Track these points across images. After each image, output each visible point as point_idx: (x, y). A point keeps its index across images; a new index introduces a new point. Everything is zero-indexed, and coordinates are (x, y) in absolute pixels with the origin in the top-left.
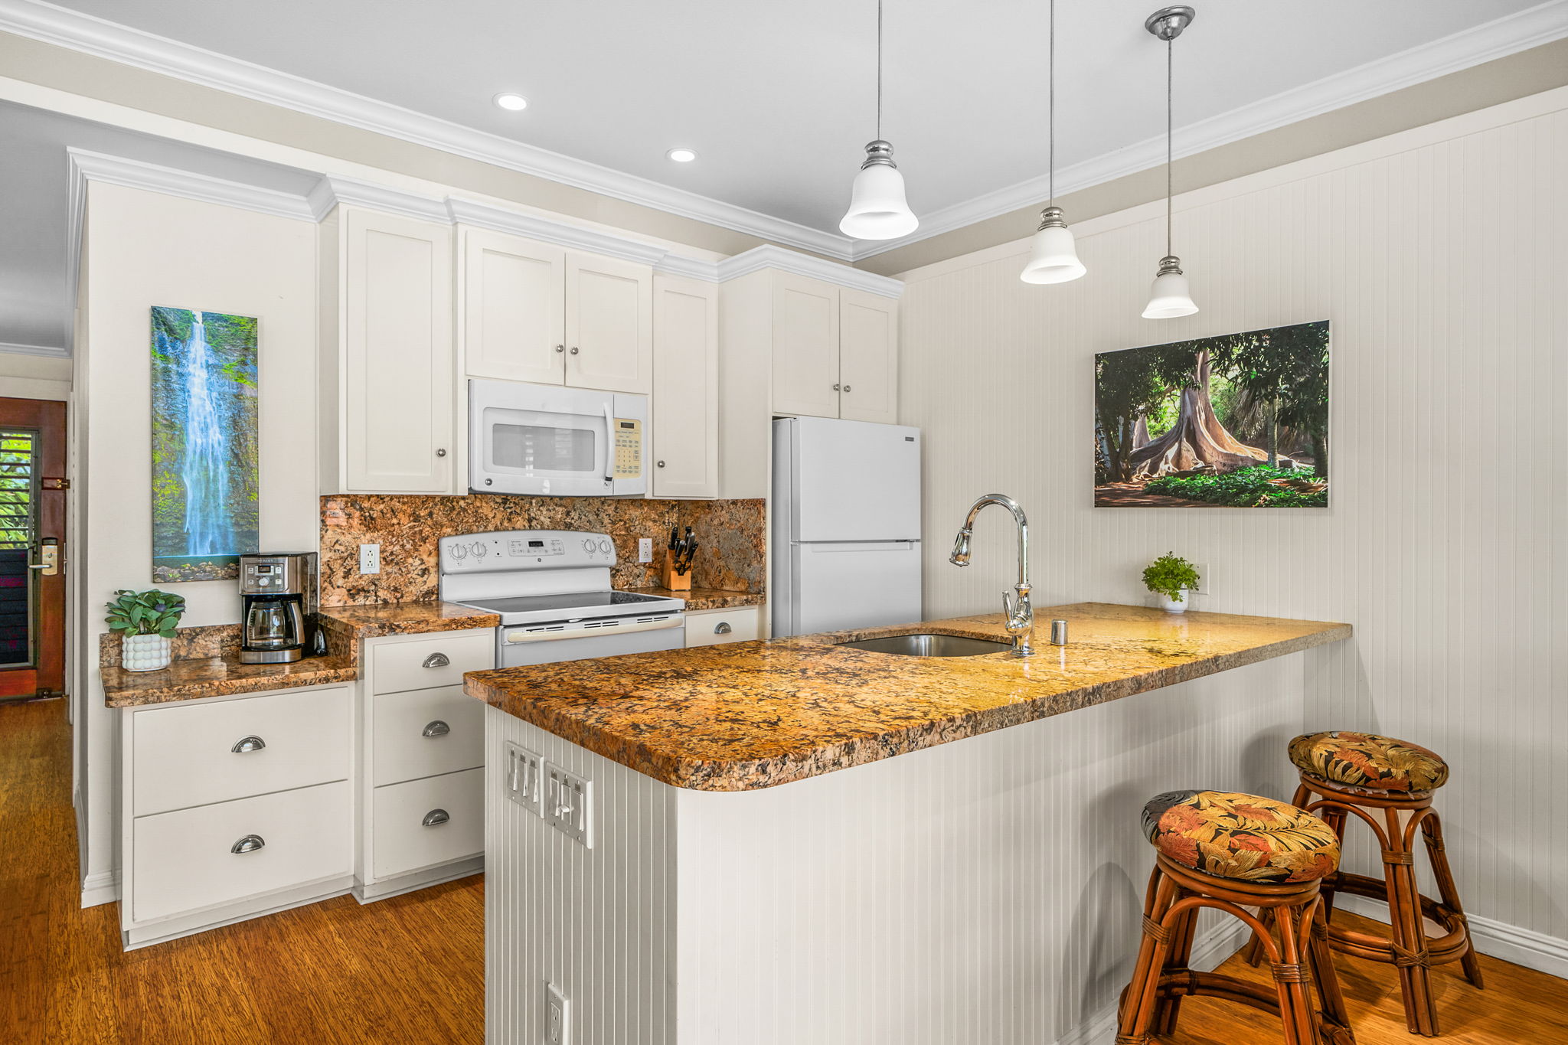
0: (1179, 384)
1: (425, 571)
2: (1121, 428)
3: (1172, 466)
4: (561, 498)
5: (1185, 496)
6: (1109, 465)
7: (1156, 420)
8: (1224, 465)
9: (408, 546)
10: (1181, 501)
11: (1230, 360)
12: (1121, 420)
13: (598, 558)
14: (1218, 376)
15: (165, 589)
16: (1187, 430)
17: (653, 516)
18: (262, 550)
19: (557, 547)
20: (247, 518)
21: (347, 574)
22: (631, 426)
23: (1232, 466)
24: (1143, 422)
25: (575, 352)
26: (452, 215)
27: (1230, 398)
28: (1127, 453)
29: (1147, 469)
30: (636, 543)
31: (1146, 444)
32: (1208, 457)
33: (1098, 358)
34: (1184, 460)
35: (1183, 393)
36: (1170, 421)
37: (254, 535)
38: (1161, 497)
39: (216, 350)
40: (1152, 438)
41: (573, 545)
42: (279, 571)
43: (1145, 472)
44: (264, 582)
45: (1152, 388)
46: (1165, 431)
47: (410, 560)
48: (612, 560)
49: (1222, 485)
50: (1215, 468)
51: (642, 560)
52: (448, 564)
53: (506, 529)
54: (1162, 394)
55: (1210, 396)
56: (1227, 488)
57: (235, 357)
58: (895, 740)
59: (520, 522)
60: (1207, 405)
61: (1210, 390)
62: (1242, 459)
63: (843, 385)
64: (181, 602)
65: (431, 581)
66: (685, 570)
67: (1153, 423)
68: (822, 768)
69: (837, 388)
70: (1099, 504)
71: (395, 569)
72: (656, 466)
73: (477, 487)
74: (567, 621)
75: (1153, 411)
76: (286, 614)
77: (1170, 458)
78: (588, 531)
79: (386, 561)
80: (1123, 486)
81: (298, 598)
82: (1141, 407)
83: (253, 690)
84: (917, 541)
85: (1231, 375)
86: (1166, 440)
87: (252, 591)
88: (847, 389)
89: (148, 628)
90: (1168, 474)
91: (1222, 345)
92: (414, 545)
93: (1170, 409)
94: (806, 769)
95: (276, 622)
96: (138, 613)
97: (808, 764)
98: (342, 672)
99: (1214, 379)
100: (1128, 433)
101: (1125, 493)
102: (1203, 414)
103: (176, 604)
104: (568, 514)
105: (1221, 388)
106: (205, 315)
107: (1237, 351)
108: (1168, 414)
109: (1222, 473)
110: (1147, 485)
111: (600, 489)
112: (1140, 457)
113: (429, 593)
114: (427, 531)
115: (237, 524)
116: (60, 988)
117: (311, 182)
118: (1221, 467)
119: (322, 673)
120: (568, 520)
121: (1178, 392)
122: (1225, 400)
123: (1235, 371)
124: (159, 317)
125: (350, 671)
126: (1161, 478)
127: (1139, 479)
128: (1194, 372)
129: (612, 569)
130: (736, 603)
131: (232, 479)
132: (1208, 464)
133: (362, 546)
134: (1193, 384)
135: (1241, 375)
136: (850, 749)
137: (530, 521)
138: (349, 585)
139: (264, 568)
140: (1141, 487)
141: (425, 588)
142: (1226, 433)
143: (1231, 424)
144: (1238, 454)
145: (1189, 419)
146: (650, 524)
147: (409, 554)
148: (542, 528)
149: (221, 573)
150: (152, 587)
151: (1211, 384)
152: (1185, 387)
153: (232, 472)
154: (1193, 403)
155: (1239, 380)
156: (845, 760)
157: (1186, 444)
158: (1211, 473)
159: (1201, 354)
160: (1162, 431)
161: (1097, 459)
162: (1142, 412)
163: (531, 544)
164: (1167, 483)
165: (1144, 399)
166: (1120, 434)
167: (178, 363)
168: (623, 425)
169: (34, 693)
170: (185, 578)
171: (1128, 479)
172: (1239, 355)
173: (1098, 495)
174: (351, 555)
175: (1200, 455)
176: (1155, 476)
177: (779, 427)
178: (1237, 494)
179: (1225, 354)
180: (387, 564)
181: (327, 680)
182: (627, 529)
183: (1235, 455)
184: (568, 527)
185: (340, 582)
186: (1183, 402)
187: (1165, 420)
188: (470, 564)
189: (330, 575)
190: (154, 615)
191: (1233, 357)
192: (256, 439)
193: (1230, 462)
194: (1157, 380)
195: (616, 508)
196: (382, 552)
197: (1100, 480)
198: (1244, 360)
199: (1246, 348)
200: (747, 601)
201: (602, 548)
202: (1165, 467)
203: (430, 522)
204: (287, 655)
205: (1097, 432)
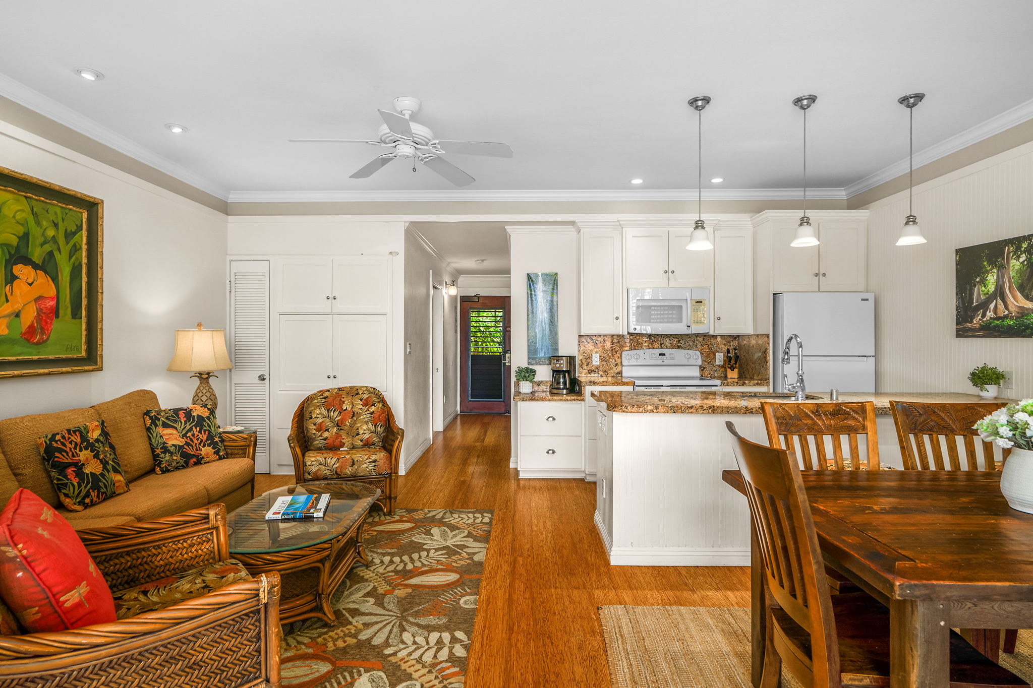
0: (996, 266)
1: (616, 365)
2: (968, 292)
3: (993, 314)
4: (676, 335)
5: (998, 331)
6: (962, 313)
7: (985, 287)
8: (1018, 313)
9: (610, 354)
10: (997, 334)
11: (1021, 251)
12: (968, 287)
13: (692, 362)
14: (1015, 261)
15: (531, 367)
16: (1000, 293)
17: (724, 342)
18: (560, 355)
19: (672, 356)
20: (555, 344)
21: (587, 365)
22: (701, 302)
23: (1022, 313)
24: (979, 288)
25: (673, 272)
26: (620, 224)
27: (1021, 274)
28: (971, 306)
29: (980, 315)
30: (715, 355)
31: (980, 301)
32: (1010, 308)
33: (957, 251)
34: (998, 310)
35: (998, 271)
36: (991, 288)
37: (557, 350)
38: (987, 332)
39: (545, 286)
40: (983, 297)
41: (680, 355)
42: (562, 362)
43: (979, 317)
44: (558, 365)
45: (983, 268)
46: (990, 293)
47: (611, 360)
48: (700, 362)
49: (1016, 324)
50: (1013, 314)
51: (718, 363)
52: (625, 362)
53: (650, 348)
54: (988, 272)
55: (1011, 272)
56: (1020, 327)
57: (551, 287)
58: (675, 408)
59: (656, 345)
60: (1009, 278)
61: (1011, 269)
62: (1027, 309)
63: (821, 272)
64: (535, 371)
65: (619, 369)
66: (734, 369)
67: (983, 288)
68: (646, 411)
69: (817, 275)
70: (958, 336)
71: (605, 363)
72: (716, 319)
73: (630, 332)
74: (662, 386)
75: (983, 282)
76: (564, 377)
77: (992, 309)
78: (689, 349)
79: (602, 360)
80: (969, 325)
81: (568, 372)
82: (978, 280)
83: (552, 401)
84: (873, 356)
85: (1021, 260)
86: (991, 298)
87: (555, 369)
88: (824, 275)
89: (525, 378)
90: (990, 318)
91: (1016, 242)
92: (612, 354)
93: (992, 279)
94: (641, 410)
95: (562, 380)
96: (523, 374)
97: (641, 409)
98: (579, 398)
99: (1013, 262)
100: (971, 294)
101: (970, 329)
102: (1008, 283)
103: (533, 372)
104: (679, 341)
105: (1017, 267)
106: (542, 274)
107: (1025, 245)
108: (991, 284)
109: (1017, 318)
110: (980, 324)
111: (685, 331)
112: (977, 308)
113: (618, 373)
114: (617, 348)
115: (552, 346)
116: (503, 481)
117: (573, 223)
118: (1016, 314)
119: (573, 398)
120: (679, 344)
121: (995, 271)
122: (1019, 275)
123: (1023, 258)
124: (529, 277)
125: (582, 398)
126: (987, 320)
127: (977, 321)
128: (1003, 259)
129: (700, 367)
130: (751, 384)
131: (550, 330)
132: (1010, 313)
133: (593, 355)
134: (1003, 265)
135: (1026, 260)
136: (657, 408)
137: (661, 345)
138: (588, 369)
139: (558, 361)
140: (977, 326)
141: (617, 371)
142: (1019, 294)
143: (1021, 289)
144: (1025, 306)
145: (1001, 286)
146: (723, 346)
147: (610, 358)
148: (667, 348)
149: (547, 362)
150: (527, 366)
151: (1011, 265)
152: (999, 267)
153: (550, 327)
154: (1003, 277)
155: (1025, 263)
156: (655, 411)
157: (999, 301)
158: (1012, 318)
159: (1007, 248)
160: (987, 294)
161: (957, 310)
162: (978, 282)
163: (660, 355)
164: (990, 323)
165: (979, 275)
166: (968, 295)
167: (534, 291)
168: (697, 302)
169: (504, 412)
170: (537, 364)
171: (971, 322)
172: (1025, 248)
173: (958, 330)
174: (589, 357)
175: (1006, 308)
176: (985, 319)
177: (777, 299)
178: (1024, 330)
179: (1019, 248)
180: (602, 361)
181: (574, 400)
182: (709, 349)
183: (1023, 307)
184: (679, 347)
185: (585, 367)
186: (998, 276)
187: (989, 286)
188: (633, 362)
189: (581, 366)
190: (527, 375)
191: (1023, 249)
192: (558, 315)
193: (1021, 311)
194: (985, 263)
195: (704, 339)
196: (600, 356)
197: (958, 323)
198: (1027, 251)
199: (1029, 244)
200: (758, 384)
201: (696, 357)
202: (990, 314)
203: (618, 345)
204: (565, 391)
205: (957, 294)
